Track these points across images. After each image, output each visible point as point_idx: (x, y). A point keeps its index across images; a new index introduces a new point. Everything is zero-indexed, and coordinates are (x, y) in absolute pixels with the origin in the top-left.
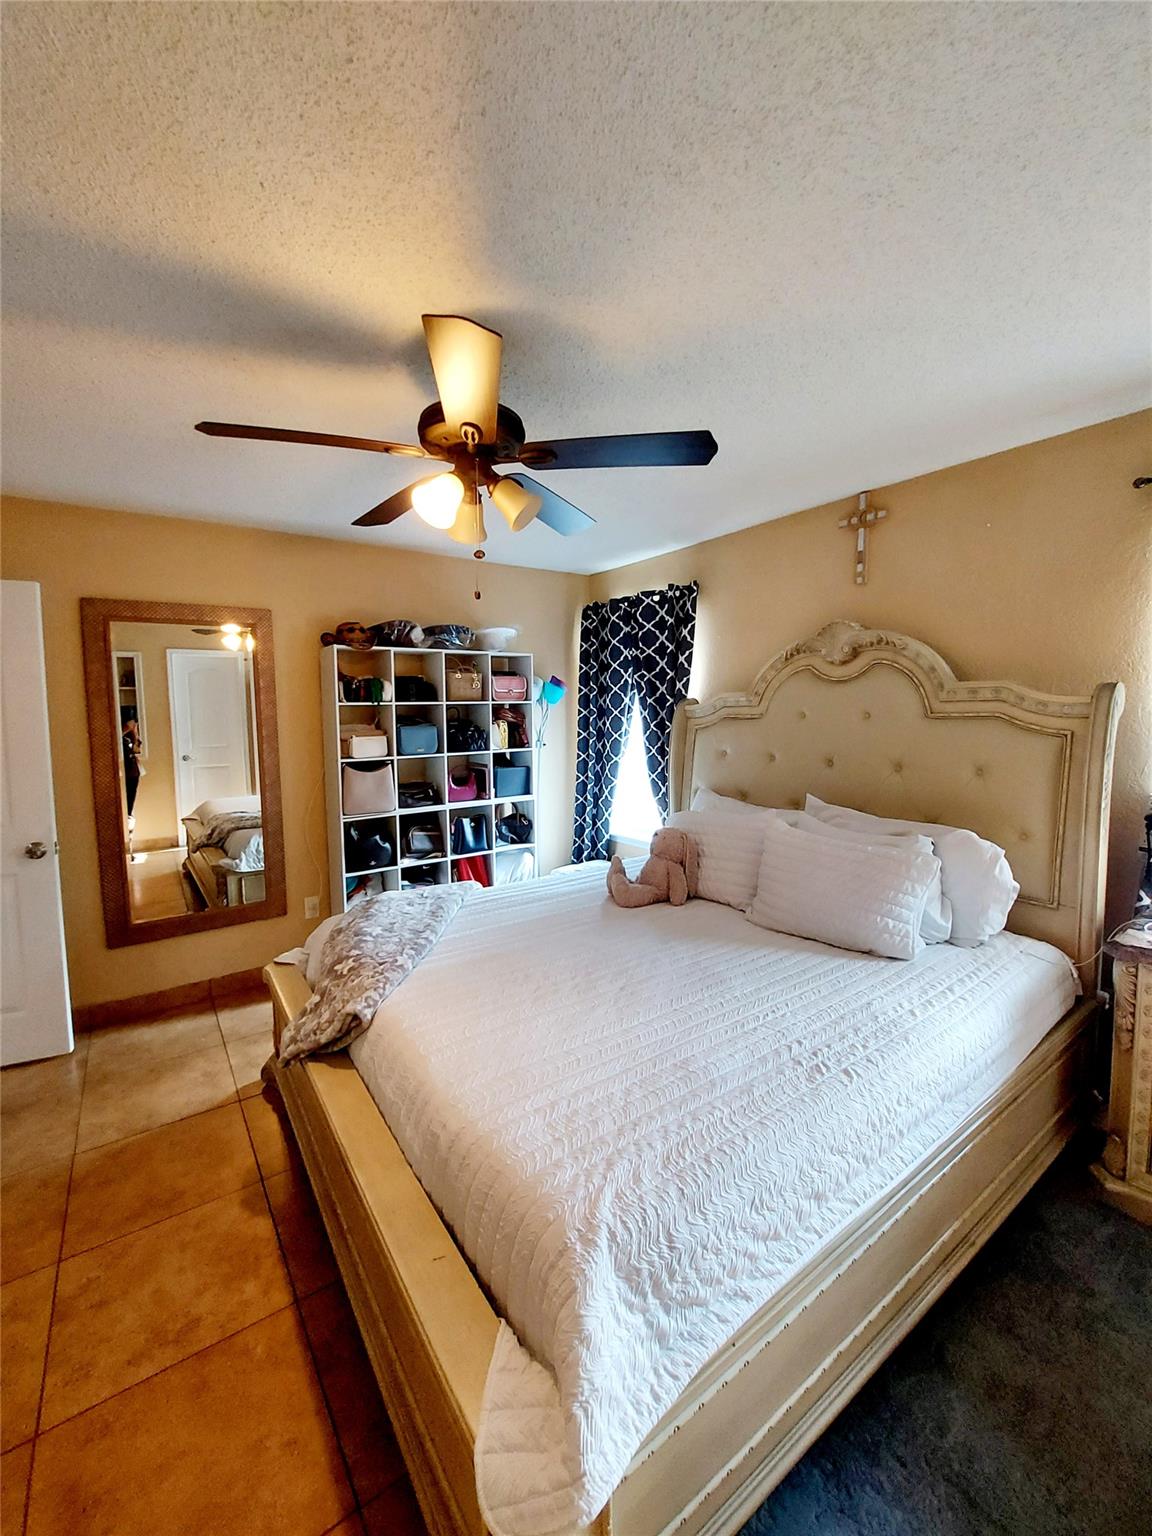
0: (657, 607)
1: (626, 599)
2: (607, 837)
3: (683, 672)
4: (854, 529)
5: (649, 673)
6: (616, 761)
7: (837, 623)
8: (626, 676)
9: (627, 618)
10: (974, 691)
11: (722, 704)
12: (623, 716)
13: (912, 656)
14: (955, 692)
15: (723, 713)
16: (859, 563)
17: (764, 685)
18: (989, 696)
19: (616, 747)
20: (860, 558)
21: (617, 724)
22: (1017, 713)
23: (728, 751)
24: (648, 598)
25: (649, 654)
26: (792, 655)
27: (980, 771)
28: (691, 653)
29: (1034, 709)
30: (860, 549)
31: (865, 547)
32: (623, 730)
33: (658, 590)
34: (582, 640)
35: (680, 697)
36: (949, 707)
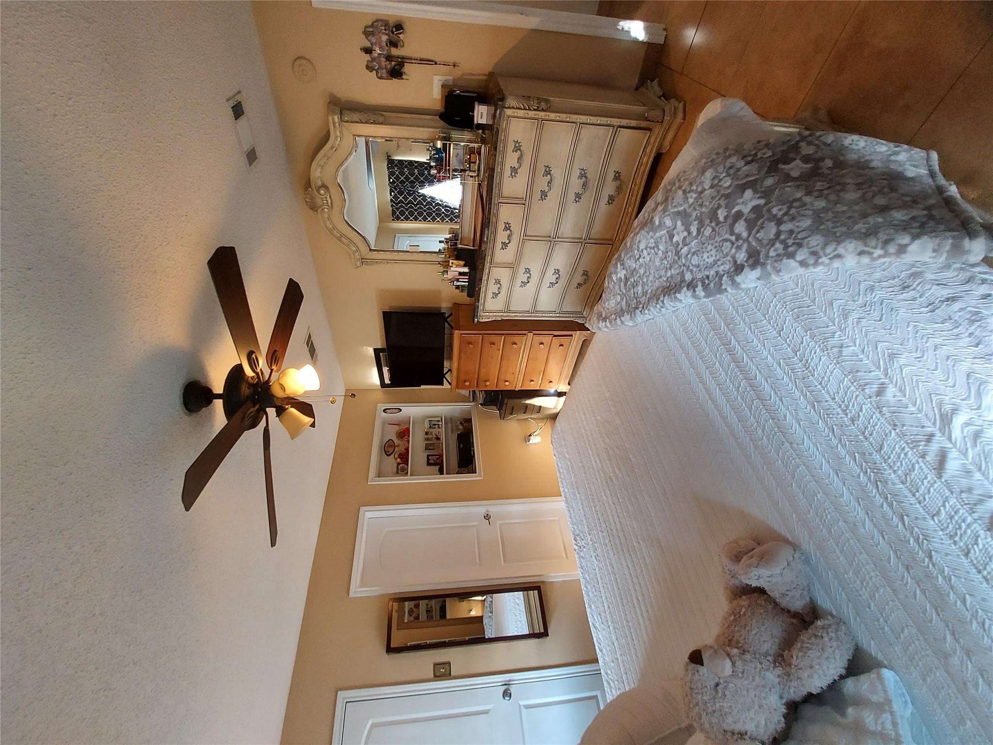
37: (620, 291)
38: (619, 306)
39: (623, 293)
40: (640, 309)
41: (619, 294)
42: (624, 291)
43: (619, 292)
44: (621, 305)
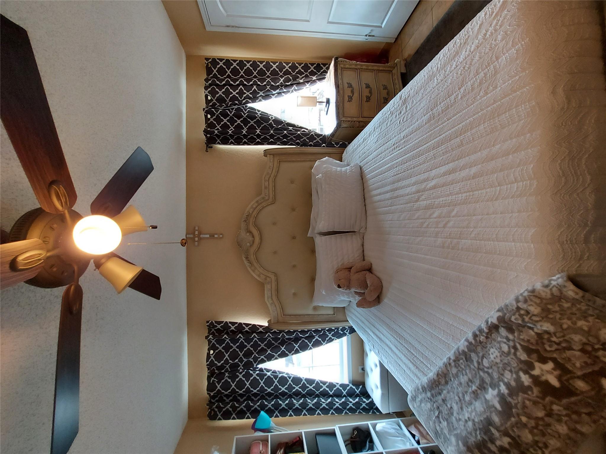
0: (216, 351)
1: (209, 378)
2: (351, 385)
3: (254, 328)
4: (200, 239)
5: (254, 353)
6: (305, 380)
7: (237, 240)
8: (255, 375)
9: (220, 376)
10: (266, 188)
11: (270, 299)
12: (278, 376)
13: (252, 210)
14: (266, 194)
15: (274, 298)
16: (214, 236)
17: (262, 276)
18: (267, 183)
19: (297, 380)
20: (212, 236)
21: (283, 380)
22: (273, 174)
23: (293, 291)
24: (211, 357)
25: (243, 355)
26: (248, 261)
27: (292, 182)
28: (244, 324)
29: (271, 170)
30: (208, 236)
31: (208, 234)
32: (286, 376)
33: (207, 351)
34: (229, 419)
35: (267, 329)
36: (271, 196)
37: (488, 373)
38: (481, 355)
39: (482, 370)
40: (451, 361)
41: (488, 368)
42: (481, 373)
43: (490, 371)
44: (478, 356)
